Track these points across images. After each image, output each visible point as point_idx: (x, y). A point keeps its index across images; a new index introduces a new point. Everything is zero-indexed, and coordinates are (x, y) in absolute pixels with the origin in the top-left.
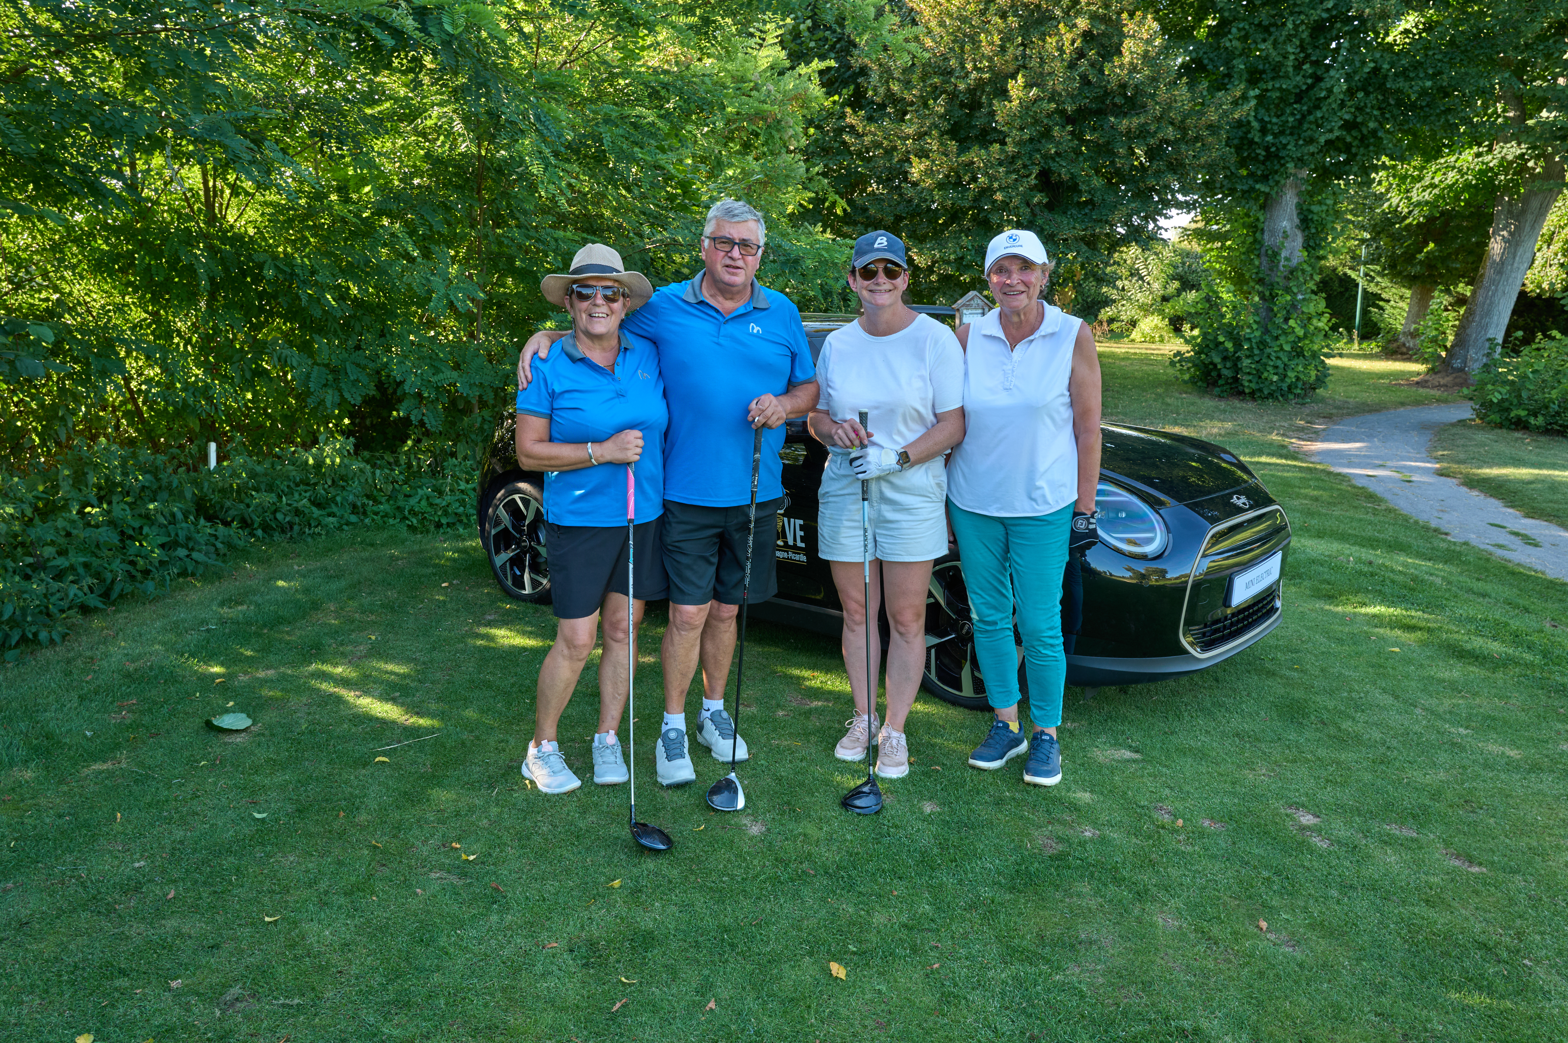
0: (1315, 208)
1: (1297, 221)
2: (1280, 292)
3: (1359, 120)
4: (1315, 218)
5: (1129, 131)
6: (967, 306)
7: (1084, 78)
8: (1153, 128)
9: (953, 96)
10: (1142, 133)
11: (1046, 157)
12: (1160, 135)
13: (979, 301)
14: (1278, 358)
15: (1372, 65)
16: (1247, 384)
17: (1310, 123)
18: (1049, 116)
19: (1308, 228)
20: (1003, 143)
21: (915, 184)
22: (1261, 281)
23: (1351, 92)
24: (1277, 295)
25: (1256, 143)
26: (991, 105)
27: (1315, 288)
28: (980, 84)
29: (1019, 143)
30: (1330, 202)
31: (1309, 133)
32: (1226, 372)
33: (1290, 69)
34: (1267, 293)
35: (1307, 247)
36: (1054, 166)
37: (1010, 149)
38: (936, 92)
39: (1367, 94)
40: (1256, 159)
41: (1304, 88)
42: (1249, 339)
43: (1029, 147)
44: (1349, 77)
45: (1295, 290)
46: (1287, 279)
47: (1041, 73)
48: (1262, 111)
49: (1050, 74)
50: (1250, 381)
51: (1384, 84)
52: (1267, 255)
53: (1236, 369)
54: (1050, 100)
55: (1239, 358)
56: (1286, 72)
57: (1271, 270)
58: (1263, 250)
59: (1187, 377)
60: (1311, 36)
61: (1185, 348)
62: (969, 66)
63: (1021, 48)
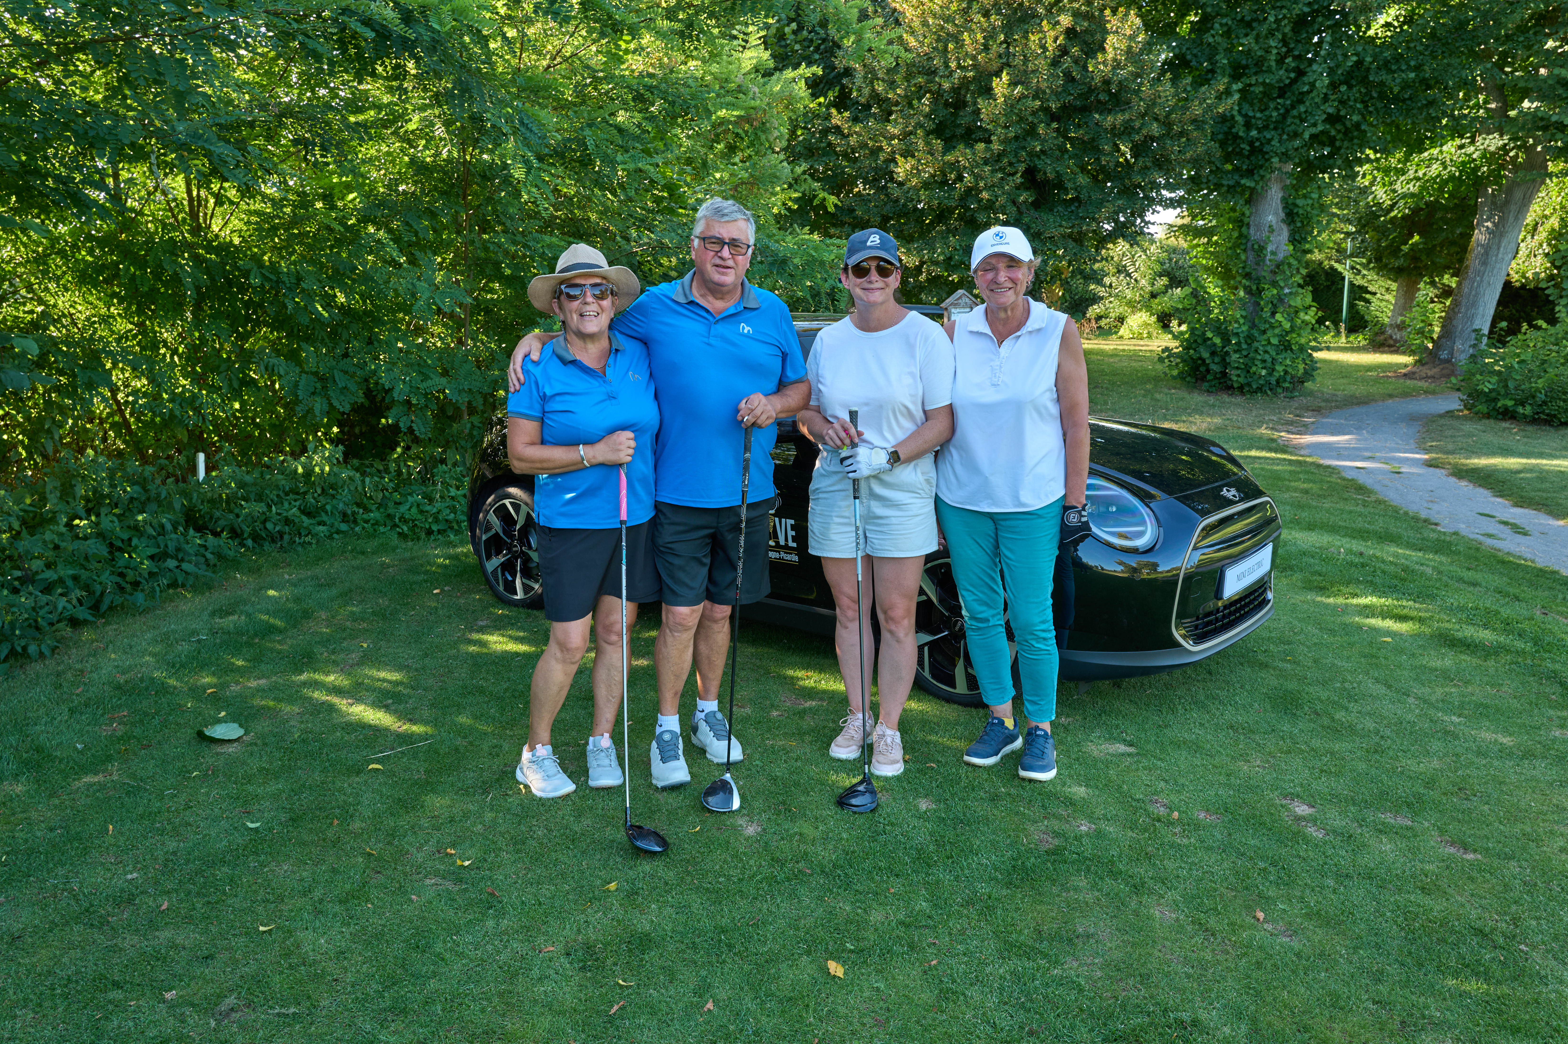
0: (1300, 202)
1: (1282, 215)
2: (1266, 287)
3: (1342, 113)
4: (1301, 212)
5: (1114, 127)
6: (955, 305)
7: (1068, 76)
8: (1137, 124)
9: (937, 95)
10: (1127, 131)
11: (1032, 154)
12: (1144, 132)
13: (967, 300)
14: (1266, 352)
15: (1355, 58)
16: (1235, 379)
17: (1294, 117)
18: (1034, 113)
19: (1293, 222)
20: (988, 141)
21: (901, 184)
22: (1247, 276)
23: (1334, 86)
24: (1264, 289)
25: (1241, 138)
26: (975, 103)
27: (1301, 282)
28: (965, 83)
29: (1004, 141)
30: (1315, 196)
31: (1293, 127)
32: (1213, 367)
33: (1273, 64)
34: (1254, 288)
35: (1293, 240)
36: (1039, 164)
37: (996, 147)
38: (920, 92)
39: (1350, 87)
40: (1240, 154)
41: (1287, 82)
42: (1237, 334)
43: (1014, 145)
44: (1331, 71)
45: (1282, 284)
46: (1274, 273)
47: (1025, 71)
48: (1246, 106)
49: (1033, 71)
50: (1238, 376)
51: (1367, 77)
52: (1253, 249)
53: (1225, 364)
54: (1035, 97)
55: (1227, 353)
56: (1269, 67)
57: (1258, 264)
58: (1249, 245)
59: (1175, 372)
60: (1293, 30)
61: (1173, 344)
62: (953, 65)
63: (1005, 46)
